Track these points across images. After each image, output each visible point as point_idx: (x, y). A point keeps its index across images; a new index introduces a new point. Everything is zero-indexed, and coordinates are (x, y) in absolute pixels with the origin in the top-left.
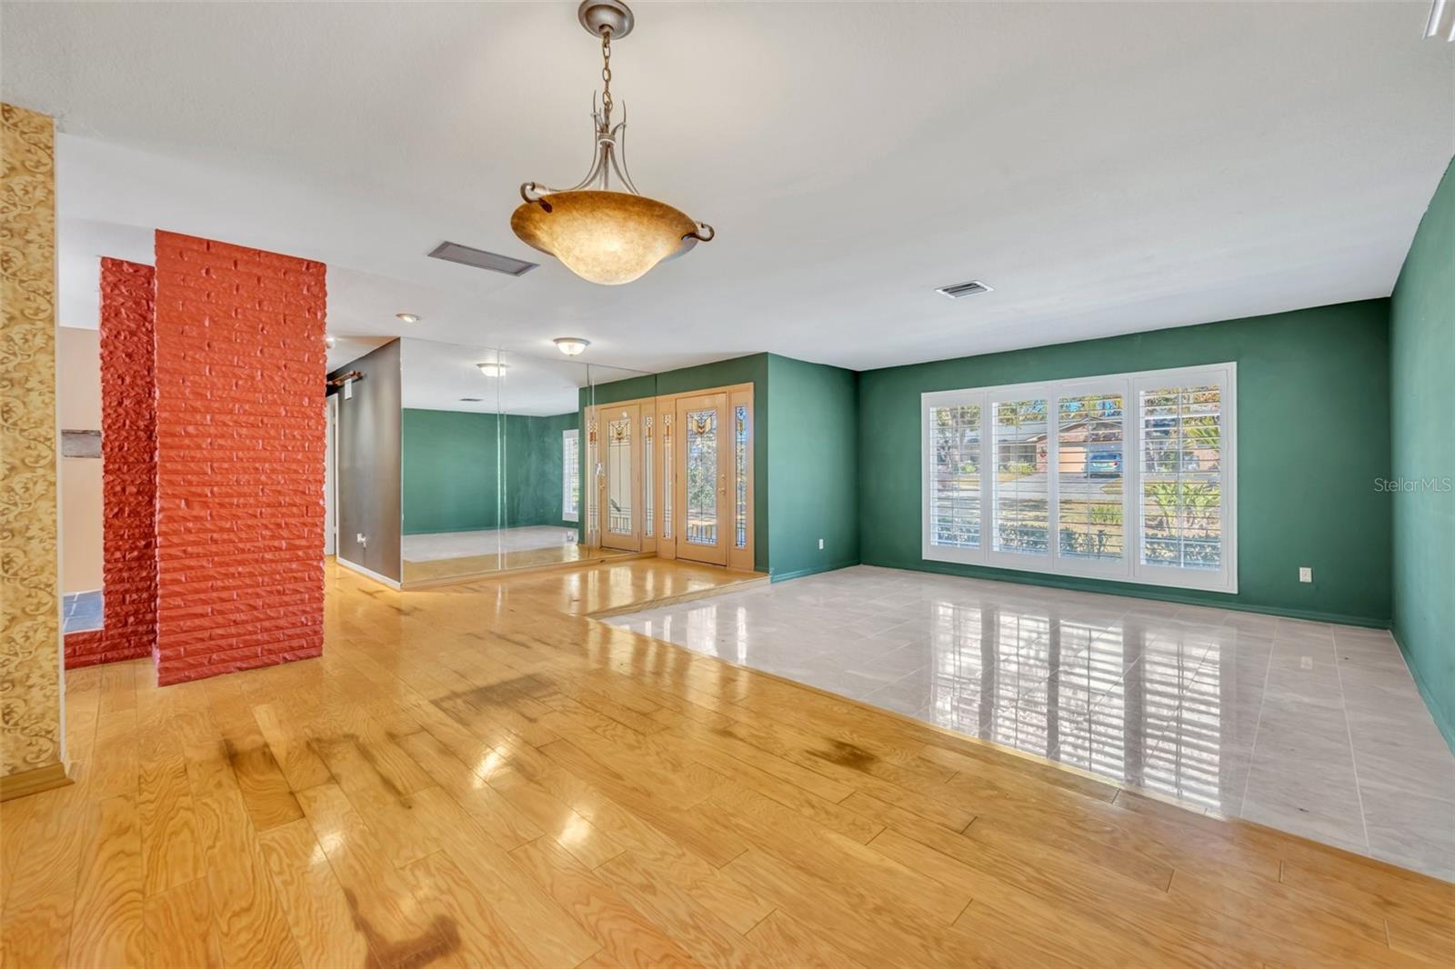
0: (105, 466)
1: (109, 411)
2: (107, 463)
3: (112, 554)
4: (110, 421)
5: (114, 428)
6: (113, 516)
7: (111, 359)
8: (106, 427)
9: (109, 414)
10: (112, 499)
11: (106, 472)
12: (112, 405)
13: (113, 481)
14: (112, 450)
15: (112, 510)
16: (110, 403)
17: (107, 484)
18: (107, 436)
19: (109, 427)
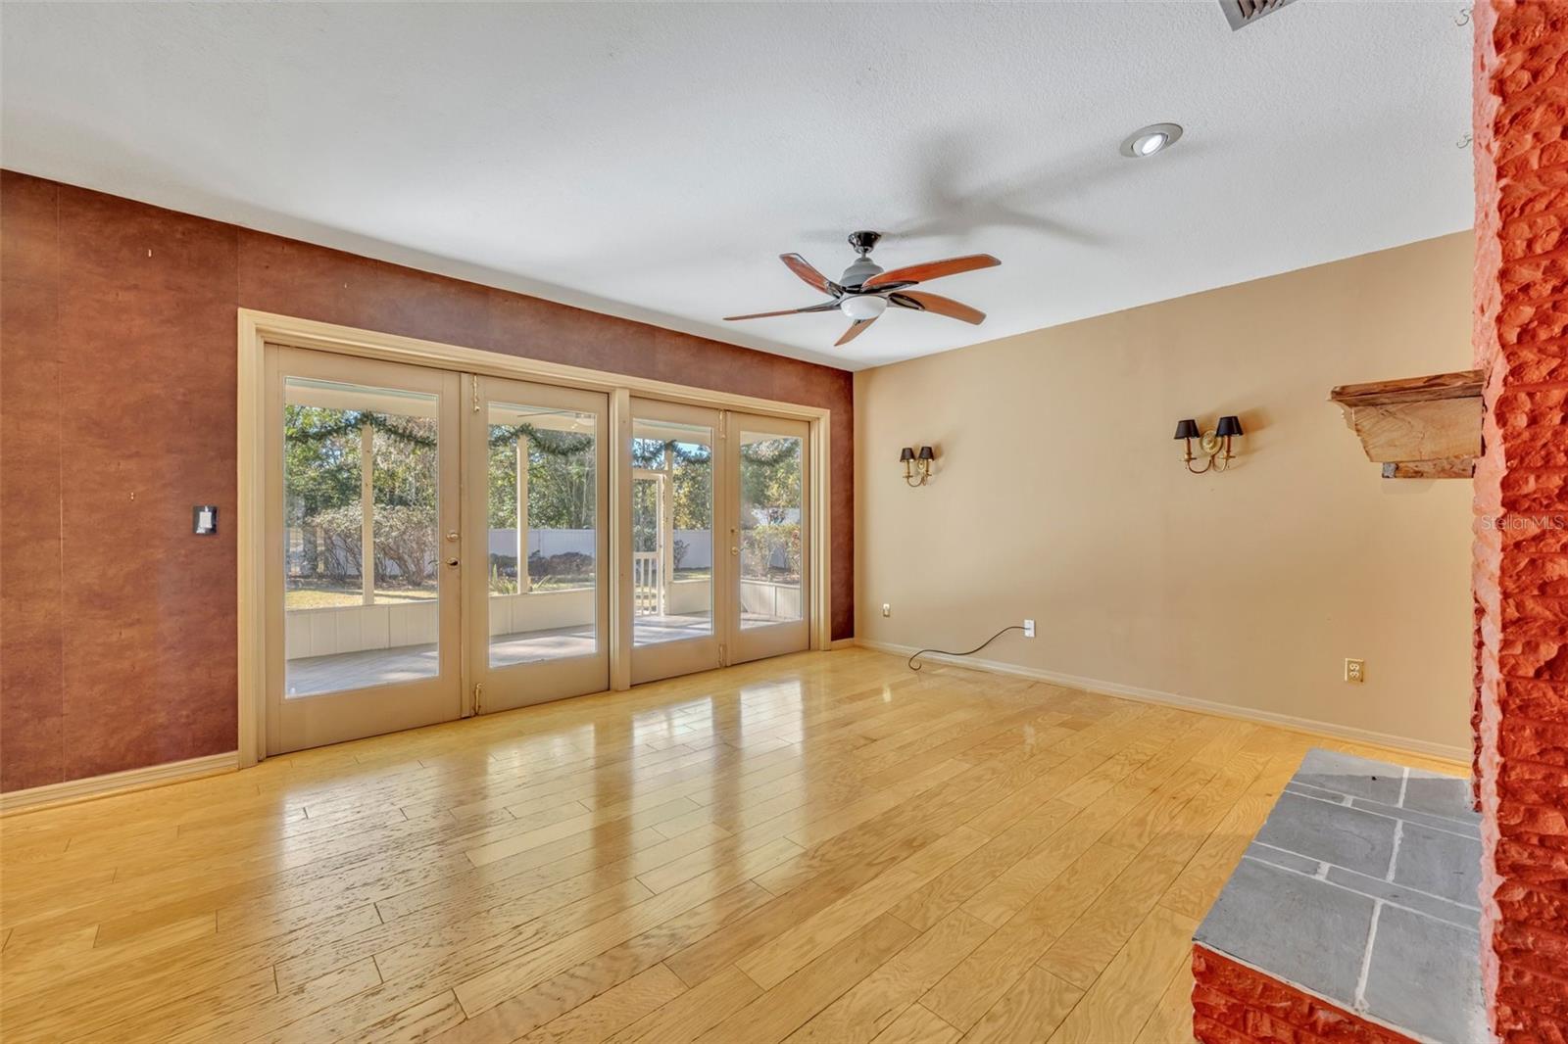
0: (1506, 484)
1: (1526, 274)
2: (1512, 470)
3: (1532, 815)
4: (1527, 312)
5: (1543, 335)
6: (1538, 673)
7: (1535, 75)
8: (1512, 337)
9: (1526, 288)
10: (1532, 606)
11: (1510, 505)
12: (1538, 249)
13: (1538, 539)
14: (1534, 420)
15: (1531, 647)
16: (1530, 244)
17: (1513, 549)
18: (1516, 372)
19: (1526, 334)
